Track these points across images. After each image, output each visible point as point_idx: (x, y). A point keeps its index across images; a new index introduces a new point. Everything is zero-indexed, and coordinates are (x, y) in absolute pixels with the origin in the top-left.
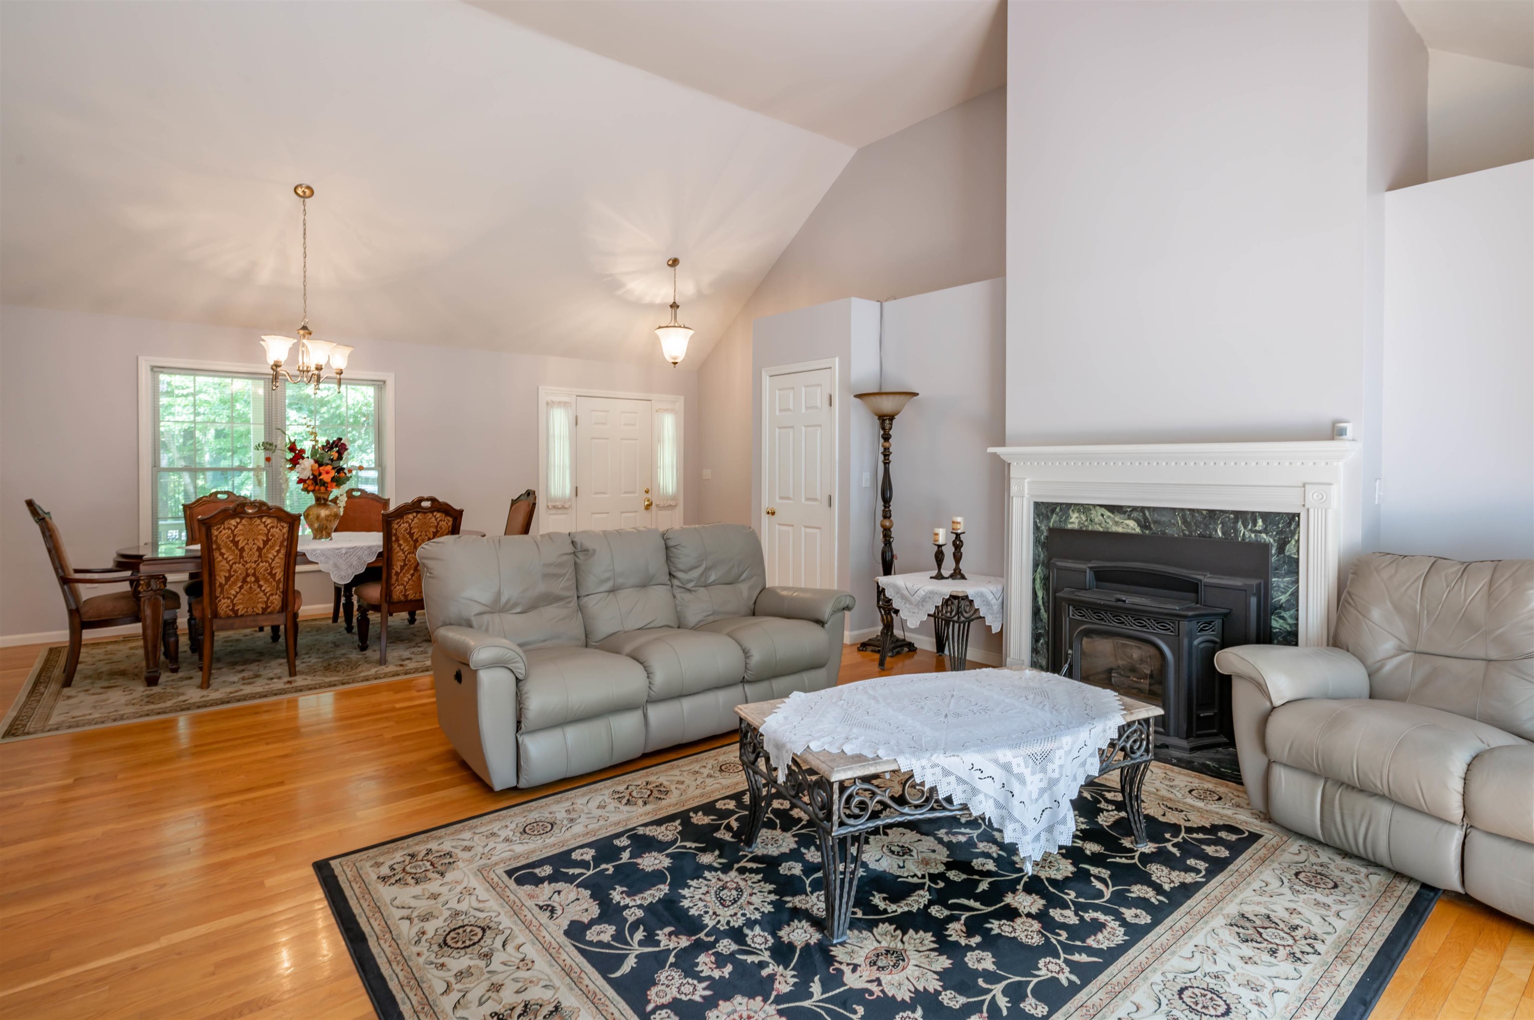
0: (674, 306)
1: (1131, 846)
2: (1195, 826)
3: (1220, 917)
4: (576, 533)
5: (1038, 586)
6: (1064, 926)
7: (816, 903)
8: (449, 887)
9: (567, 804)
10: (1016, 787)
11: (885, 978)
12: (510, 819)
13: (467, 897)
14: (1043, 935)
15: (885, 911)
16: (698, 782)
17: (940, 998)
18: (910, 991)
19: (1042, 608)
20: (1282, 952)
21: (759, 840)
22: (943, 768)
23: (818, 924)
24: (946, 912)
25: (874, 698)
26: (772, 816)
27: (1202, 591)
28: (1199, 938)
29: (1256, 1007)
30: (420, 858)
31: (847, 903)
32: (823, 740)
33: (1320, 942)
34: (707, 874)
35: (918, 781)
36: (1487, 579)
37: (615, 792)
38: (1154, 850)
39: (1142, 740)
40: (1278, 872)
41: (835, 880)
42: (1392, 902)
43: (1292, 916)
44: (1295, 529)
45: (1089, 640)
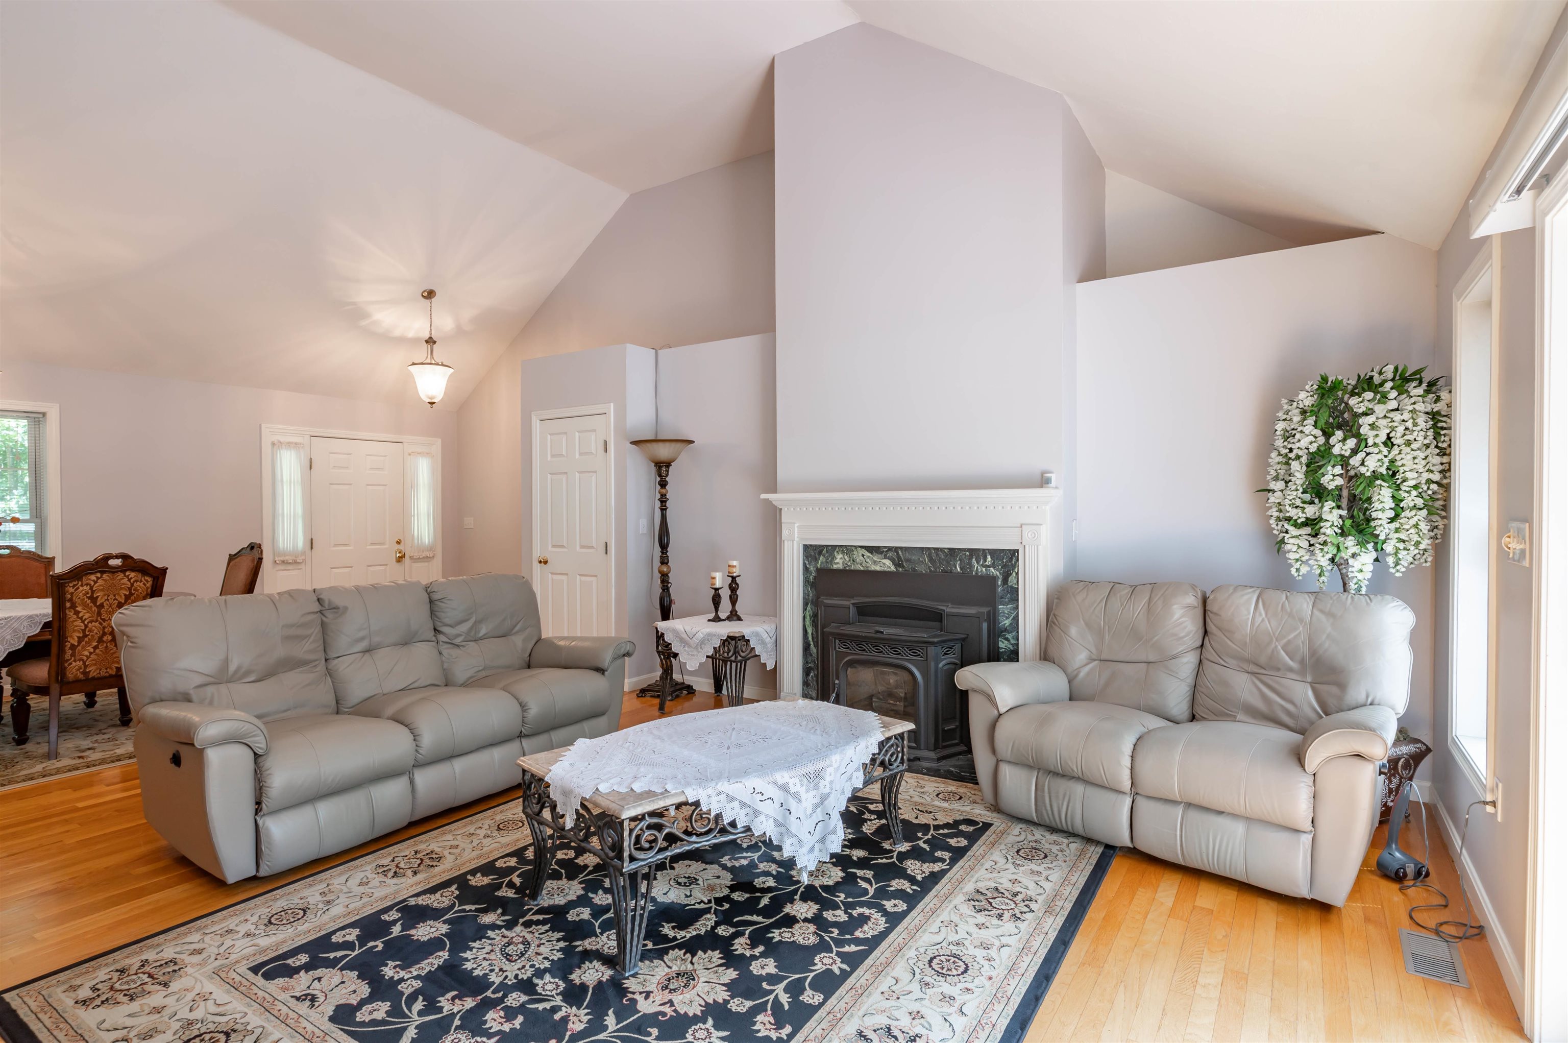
0: (430, 341)
1: (891, 848)
2: (941, 823)
3: (961, 895)
4: (322, 589)
5: (808, 623)
6: (836, 924)
7: (607, 942)
8: (177, 996)
9: (322, 887)
10: (793, 804)
11: (677, 998)
12: (250, 913)
13: (202, 1004)
14: (818, 935)
15: (675, 939)
16: (474, 844)
17: (729, 1006)
18: (701, 1005)
19: (812, 643)
20: (1007, 915)
21: (544, 892)
22: (727, 795)
23: (609, 961)
24: (732, 930)
25: (659, 738)
26: (556, 867)
27: (945, 621)
28: (944, 916)
29: (987, 962)
30: (132, 971)
31: (638, 936)
32: (611, 781)
33: (1034, 902)
34: (490, 933)
35: (705, 810)
36: (1147, 598)
37: (378, 866)
38: (908, 848)
39: (898, 752)
40: (1004, 852)
41: (626, 916)
42: (1084, 862)
43: (1014, 885)
44: (1015, 563)
45: (854, 669)
